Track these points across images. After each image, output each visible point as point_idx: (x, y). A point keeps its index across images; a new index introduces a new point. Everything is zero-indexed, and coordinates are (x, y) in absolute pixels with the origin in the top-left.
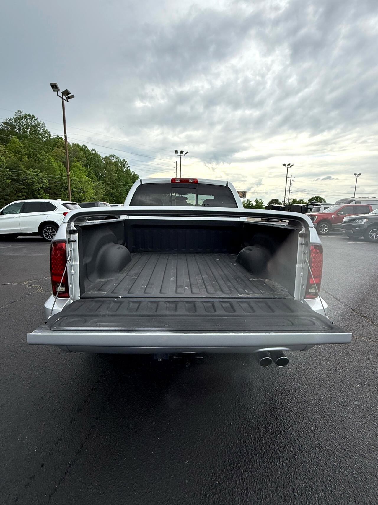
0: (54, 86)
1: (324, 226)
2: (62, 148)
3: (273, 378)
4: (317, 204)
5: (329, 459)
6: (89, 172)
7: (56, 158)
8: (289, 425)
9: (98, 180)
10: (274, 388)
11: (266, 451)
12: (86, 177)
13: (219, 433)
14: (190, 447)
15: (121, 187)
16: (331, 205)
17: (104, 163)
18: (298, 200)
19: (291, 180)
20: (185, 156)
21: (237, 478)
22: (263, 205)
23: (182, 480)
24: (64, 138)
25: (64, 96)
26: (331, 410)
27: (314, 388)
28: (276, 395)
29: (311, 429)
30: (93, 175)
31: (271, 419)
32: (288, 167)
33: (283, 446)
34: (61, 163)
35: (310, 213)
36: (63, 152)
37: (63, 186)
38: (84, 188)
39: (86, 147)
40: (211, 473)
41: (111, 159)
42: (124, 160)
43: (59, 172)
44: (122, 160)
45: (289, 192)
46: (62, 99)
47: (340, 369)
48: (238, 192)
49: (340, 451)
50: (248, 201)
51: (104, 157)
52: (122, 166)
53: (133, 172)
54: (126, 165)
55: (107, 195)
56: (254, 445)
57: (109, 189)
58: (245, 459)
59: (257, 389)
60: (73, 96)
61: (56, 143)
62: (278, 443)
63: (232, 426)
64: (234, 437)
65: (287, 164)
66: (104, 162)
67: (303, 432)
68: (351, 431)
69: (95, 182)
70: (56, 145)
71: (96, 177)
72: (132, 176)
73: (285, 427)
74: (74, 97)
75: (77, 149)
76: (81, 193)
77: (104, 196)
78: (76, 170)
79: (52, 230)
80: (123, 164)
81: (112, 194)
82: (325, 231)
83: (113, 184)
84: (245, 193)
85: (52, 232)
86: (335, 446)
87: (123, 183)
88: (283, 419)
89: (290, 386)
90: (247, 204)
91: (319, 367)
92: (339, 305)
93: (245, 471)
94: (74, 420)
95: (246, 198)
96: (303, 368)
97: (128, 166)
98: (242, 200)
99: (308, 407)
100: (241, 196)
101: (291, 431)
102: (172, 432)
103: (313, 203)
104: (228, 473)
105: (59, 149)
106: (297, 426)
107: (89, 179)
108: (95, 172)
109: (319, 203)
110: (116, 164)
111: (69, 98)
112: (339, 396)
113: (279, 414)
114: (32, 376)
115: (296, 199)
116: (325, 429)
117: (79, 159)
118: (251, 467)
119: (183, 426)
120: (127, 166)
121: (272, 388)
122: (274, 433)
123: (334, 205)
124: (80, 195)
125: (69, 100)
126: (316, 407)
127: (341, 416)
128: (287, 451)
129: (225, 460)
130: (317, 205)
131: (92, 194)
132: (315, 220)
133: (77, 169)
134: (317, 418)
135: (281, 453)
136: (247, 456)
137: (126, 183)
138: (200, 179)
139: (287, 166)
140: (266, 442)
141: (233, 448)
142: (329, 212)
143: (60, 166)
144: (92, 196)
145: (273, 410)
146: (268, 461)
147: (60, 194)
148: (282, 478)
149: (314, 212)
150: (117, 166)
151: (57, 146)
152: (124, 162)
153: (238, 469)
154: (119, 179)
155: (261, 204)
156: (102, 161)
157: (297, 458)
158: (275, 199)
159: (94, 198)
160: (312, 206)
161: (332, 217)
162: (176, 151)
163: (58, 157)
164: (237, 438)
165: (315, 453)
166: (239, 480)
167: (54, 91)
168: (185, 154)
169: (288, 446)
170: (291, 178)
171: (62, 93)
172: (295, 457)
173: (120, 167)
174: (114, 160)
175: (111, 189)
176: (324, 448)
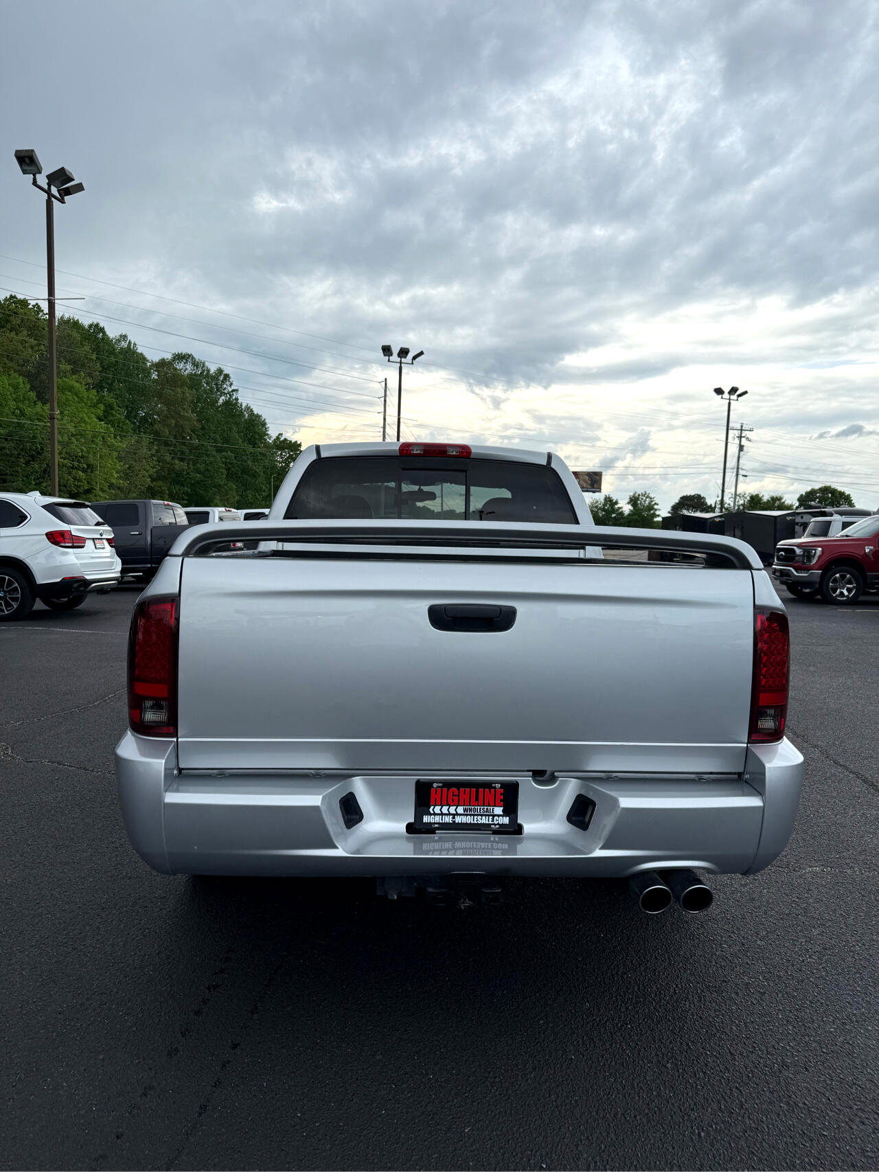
0: (27, 160)
1: (843, 577)
2: (25, 333)
3: (681, 964)
4: (823, 510)
5: (811, 1125)
6: (109, 407)
7: (5, 364)
8: (718, 1062)
9: (137, 430)
10: (682, 986)
11: (660, 1110)
12: (96, 420)
13: (544, 1077)
14: (473, 1102)
15: (207, 455)
16: (865, 514)
17: (156, 377)
18: (765, 499)
19: (740, 437)
20: (412, 363)
21: (590, 1159)
22: (654, 514)
23: (459, 1162)
24: (45, 306)
25: (52, 187)
26: (825, 1032)
27: (786, 986)
28: (686, 1001)
29: (771, 1069)
30: (120, 414)
31: (672, 1049)
32: (730, 399)
33: (702, 1101)
34: (21, 379)
35: (800, 537)
36: (27, 345)
37: (22, 450)
38: (91, 456)
39: (102, 330)
40: (529, 1150)
41: (180, 366)
42: (220, 371)
43: (12, 404)
44: (212, 371)
45: (737, 475)
46: (46, 196)
47: (858, 945)
48: (575, 474)
49: (838, 1109)
50: (608, 500)
51: (156, 359)
52: (213, 388)
53: (248, 408)
54: (225, 386)
55: (163, 478)
56: (630, 1100)
57: (168, 458)
58: (609, 1124)
59: (639, 989)
60: (80, 188)
61: (10, 315)
62: (690, 1094)
63: (575, 1063)
64: (581, 1085)
65: (726, 389)
66: (154, 376)
67: (750, 1075)
68: (871, 1072)
69: (125, 436)
70: (8, 321)
71: (127, 421)
72: (246, 420)
73: (706, 1065)
74: (83, 189)
75: (71, 336)
76: (80, 473)
77: (152, 482)
78: (67, 400)
79: (10, 583)
80: (216, 384)
81: (179, 475)
82: (846, 593)
83: (184, 444)
84: (597, 477)
85: (9, 591)
86: (828, 1101)
87: (216, 441)
88: (703, 1048)
89: (723, 981)
90: (603, 510)
91: (802, 942)
92: (870, 796)
93: (609, 1146)
94: (177, 1050)
95: (600, 491)
96: (759, 942)
97: (233, 391)
98: (589, 497)
99: (768, 1026)
100: (585, 485)
101: (721, 1071)
102: (427, 1074)
103: (811, 507)
104: (567, 1150)
105: (17, 334)
106: (737, 1064)
107: (108, 429)
108: (127, 407)
109: (828, 510)
110: (194, 381)
111: (68, 192)
112: (849, 1003)
113: (692, 1039)
114: (43, 960)
115: (761, 495)
116: (806, 1068)
117: (77, 365)
118: (623, 1139)
119: (452, 1062)
120: (230, 390)
121: (677, 986)
122: (679, 1076)
123: (874, 514)
124: (75, 479)
125: (66, 198)
126: (786, 1026)
127: (848, 1043)
128: (710, 1110)
129: (560, 1127)
130: (824, 514)
131: (116, 476)
132: (814, 561)
133: (70, 398)
134: (788, 1048)
135: (696, 1114)
136: (614, 1120)
137: (226, 441)
138: (476, 447)
139: (726, 395)
140: (659, 1095)
141: (578, 1105)
142: (856, 536)
143: (16, 387)
144: (114, 481)
145: (679, 1032)
146: (664, 1128)
147: (12, 475)
148: (697, 1159)
149: (813, 535)
150: (197, 390)
151: (9, 326)
152: (221, 378)
153: (592, 1143)
154: (203, 428)
155: (650, 510)
156: (149, 373)
157: (735, 1123)
158: (693, 494)
159: (119, 488)
160: (806, 518)
161: (867, 551)
162: (387, 350)
163: (11, 360)
164: (588, 1086)
165: (779, 1114)
166: (596, 1162)
167: (25, 172)
168: (414, 358)
169: (713, 1101)
170: (742, 430)
171: (48, 177)
172: (730, 1121)
173: (205, 392)
174: (186, 369)
175: (177, 462)
176: (801, 1105)
